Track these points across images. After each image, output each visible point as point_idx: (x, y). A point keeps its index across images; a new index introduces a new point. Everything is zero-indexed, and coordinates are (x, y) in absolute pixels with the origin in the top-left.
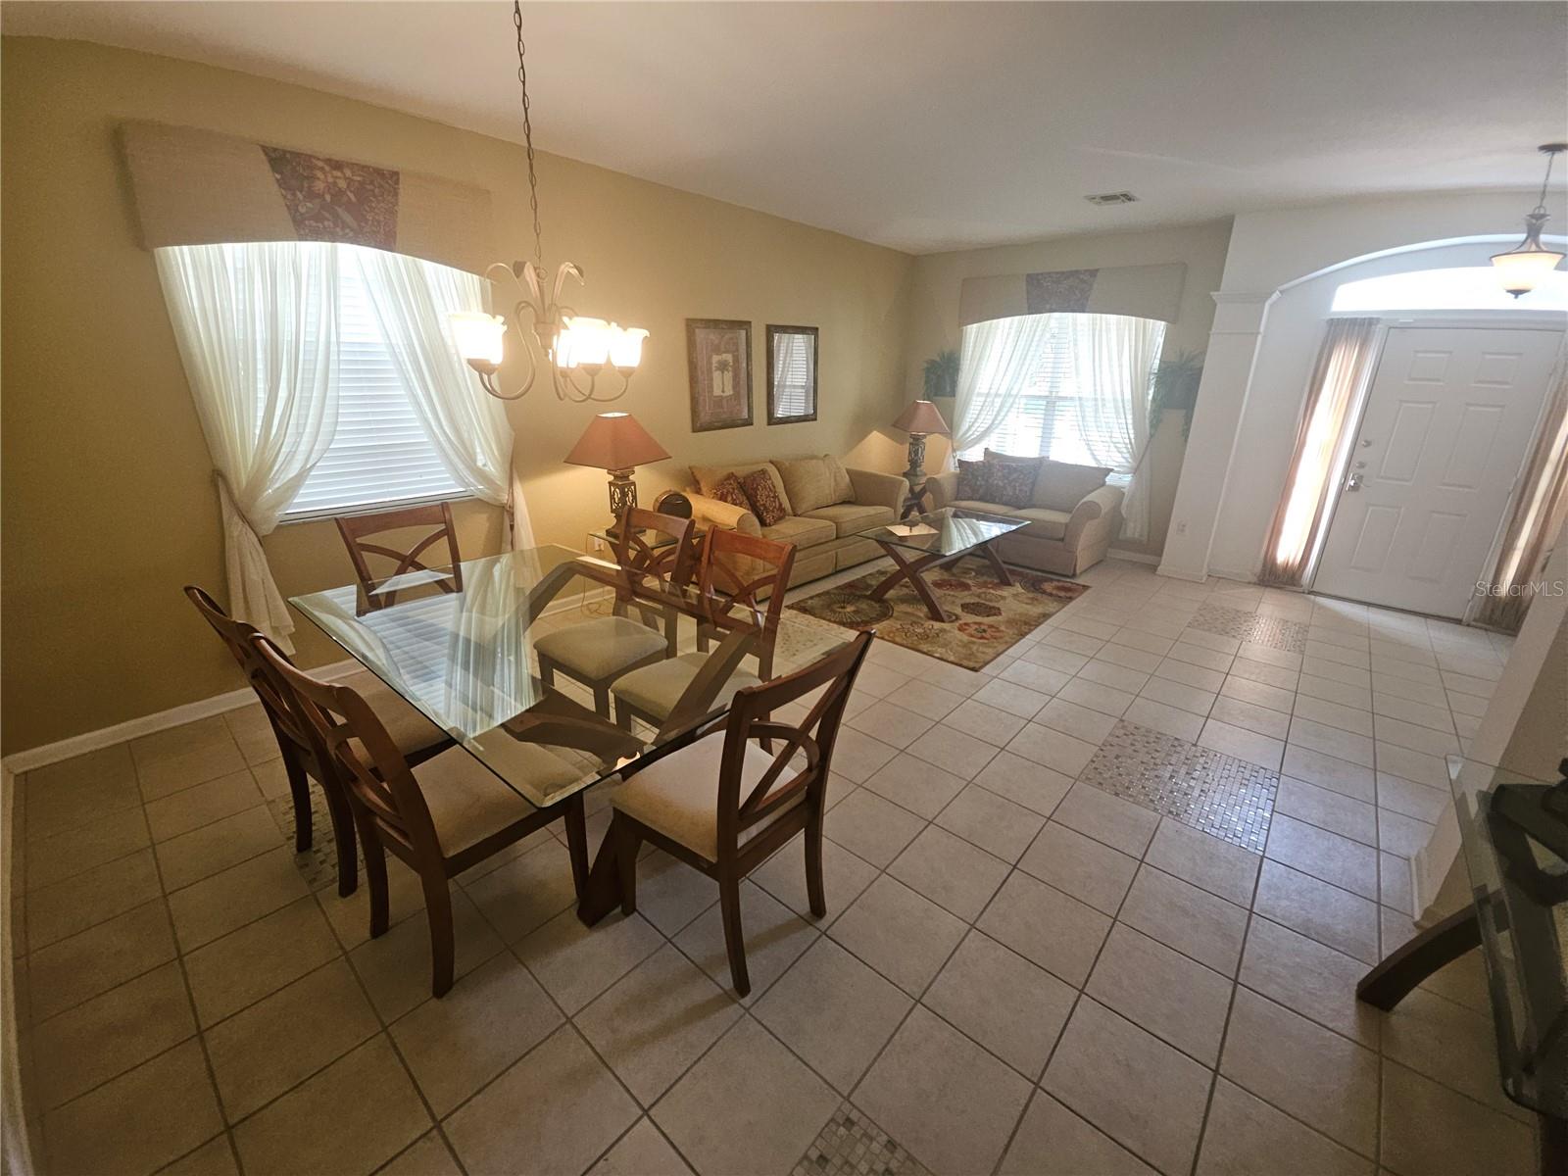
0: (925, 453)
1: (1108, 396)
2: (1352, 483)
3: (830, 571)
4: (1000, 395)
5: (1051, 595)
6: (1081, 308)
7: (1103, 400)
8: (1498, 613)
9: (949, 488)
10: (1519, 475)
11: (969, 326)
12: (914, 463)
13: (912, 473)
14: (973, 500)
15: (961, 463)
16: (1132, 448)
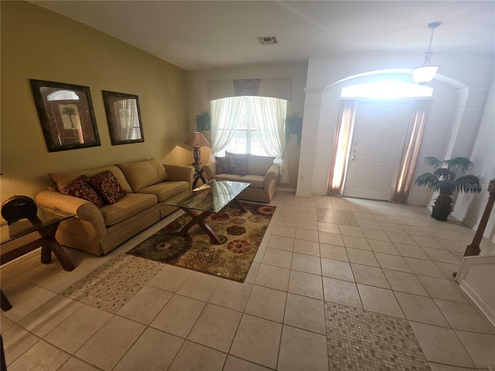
0: (201, 154)
1: (270, 129)
2: (353, 158)
3: (157, 220)
4: (229, 129)
5: (263, 214)
6: (256, 95)
7: (268, 131)
8: (398, 197)
9: (213, 170)
10: (400, 152)
11: (212, 101)
12: (197, 159)
13: (196, 163)
14: (224, 173)
15: (217, 158)
16: (280, 148)
